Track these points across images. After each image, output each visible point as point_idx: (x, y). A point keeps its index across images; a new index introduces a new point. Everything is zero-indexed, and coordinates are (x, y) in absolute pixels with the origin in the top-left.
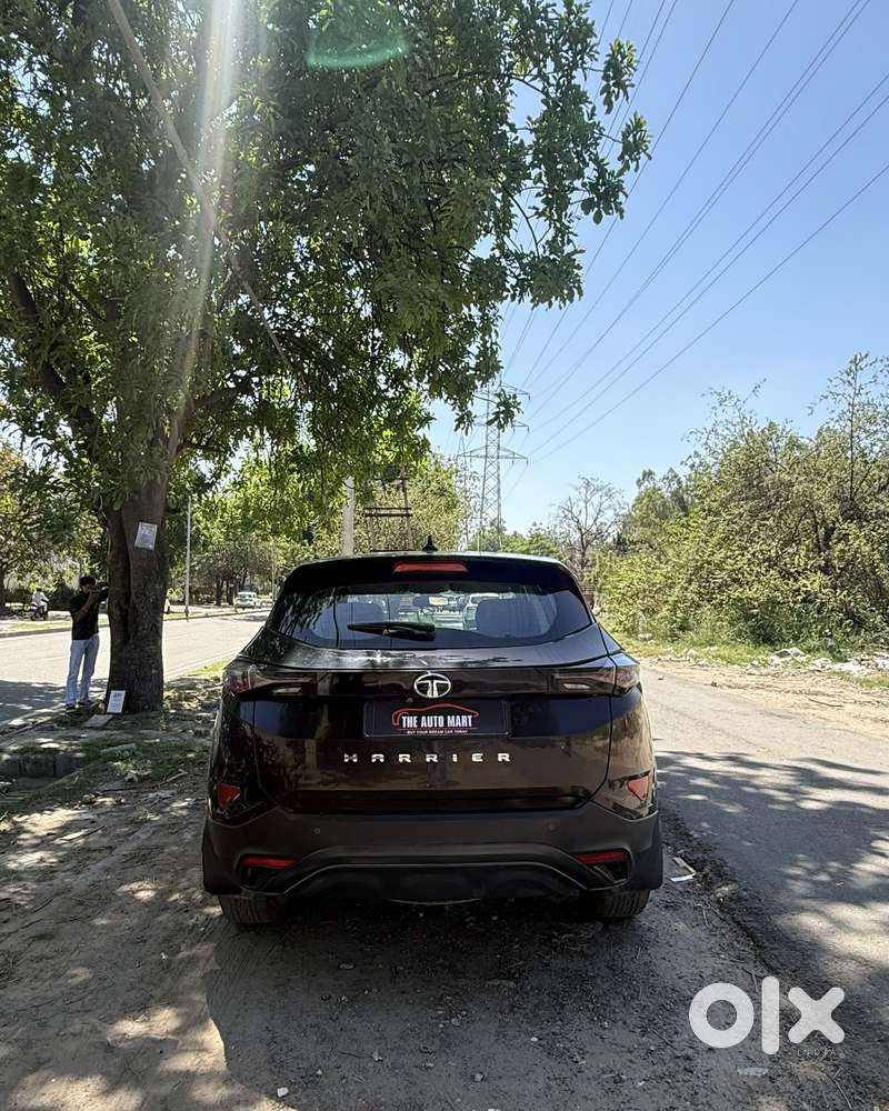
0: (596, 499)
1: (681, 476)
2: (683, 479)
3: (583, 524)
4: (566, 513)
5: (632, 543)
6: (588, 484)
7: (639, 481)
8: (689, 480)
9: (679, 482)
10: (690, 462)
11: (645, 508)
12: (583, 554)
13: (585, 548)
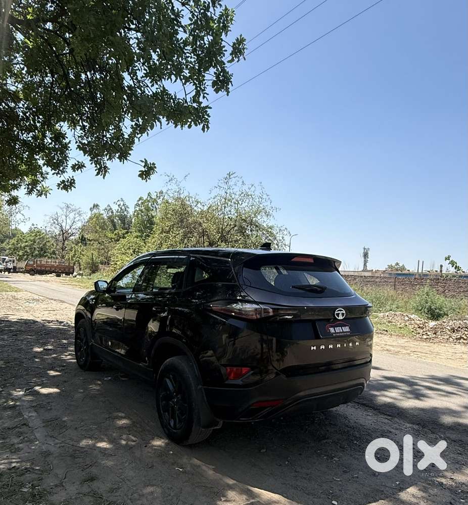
0: (72, 215)
1: (113, 209)
2: (114, 211)
3: (64, 228)
4: (55, 221)
5: (89, 240)
6: (68, 207)
7: (91, 209)
8: (117, 212)
9: (112, 212)
10: (118, 203)
11: (94, 223)
12: (63, 244)
13: (64, 241)
